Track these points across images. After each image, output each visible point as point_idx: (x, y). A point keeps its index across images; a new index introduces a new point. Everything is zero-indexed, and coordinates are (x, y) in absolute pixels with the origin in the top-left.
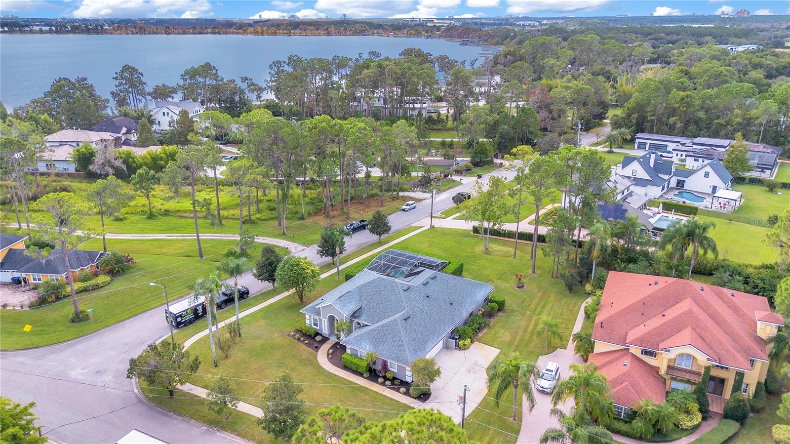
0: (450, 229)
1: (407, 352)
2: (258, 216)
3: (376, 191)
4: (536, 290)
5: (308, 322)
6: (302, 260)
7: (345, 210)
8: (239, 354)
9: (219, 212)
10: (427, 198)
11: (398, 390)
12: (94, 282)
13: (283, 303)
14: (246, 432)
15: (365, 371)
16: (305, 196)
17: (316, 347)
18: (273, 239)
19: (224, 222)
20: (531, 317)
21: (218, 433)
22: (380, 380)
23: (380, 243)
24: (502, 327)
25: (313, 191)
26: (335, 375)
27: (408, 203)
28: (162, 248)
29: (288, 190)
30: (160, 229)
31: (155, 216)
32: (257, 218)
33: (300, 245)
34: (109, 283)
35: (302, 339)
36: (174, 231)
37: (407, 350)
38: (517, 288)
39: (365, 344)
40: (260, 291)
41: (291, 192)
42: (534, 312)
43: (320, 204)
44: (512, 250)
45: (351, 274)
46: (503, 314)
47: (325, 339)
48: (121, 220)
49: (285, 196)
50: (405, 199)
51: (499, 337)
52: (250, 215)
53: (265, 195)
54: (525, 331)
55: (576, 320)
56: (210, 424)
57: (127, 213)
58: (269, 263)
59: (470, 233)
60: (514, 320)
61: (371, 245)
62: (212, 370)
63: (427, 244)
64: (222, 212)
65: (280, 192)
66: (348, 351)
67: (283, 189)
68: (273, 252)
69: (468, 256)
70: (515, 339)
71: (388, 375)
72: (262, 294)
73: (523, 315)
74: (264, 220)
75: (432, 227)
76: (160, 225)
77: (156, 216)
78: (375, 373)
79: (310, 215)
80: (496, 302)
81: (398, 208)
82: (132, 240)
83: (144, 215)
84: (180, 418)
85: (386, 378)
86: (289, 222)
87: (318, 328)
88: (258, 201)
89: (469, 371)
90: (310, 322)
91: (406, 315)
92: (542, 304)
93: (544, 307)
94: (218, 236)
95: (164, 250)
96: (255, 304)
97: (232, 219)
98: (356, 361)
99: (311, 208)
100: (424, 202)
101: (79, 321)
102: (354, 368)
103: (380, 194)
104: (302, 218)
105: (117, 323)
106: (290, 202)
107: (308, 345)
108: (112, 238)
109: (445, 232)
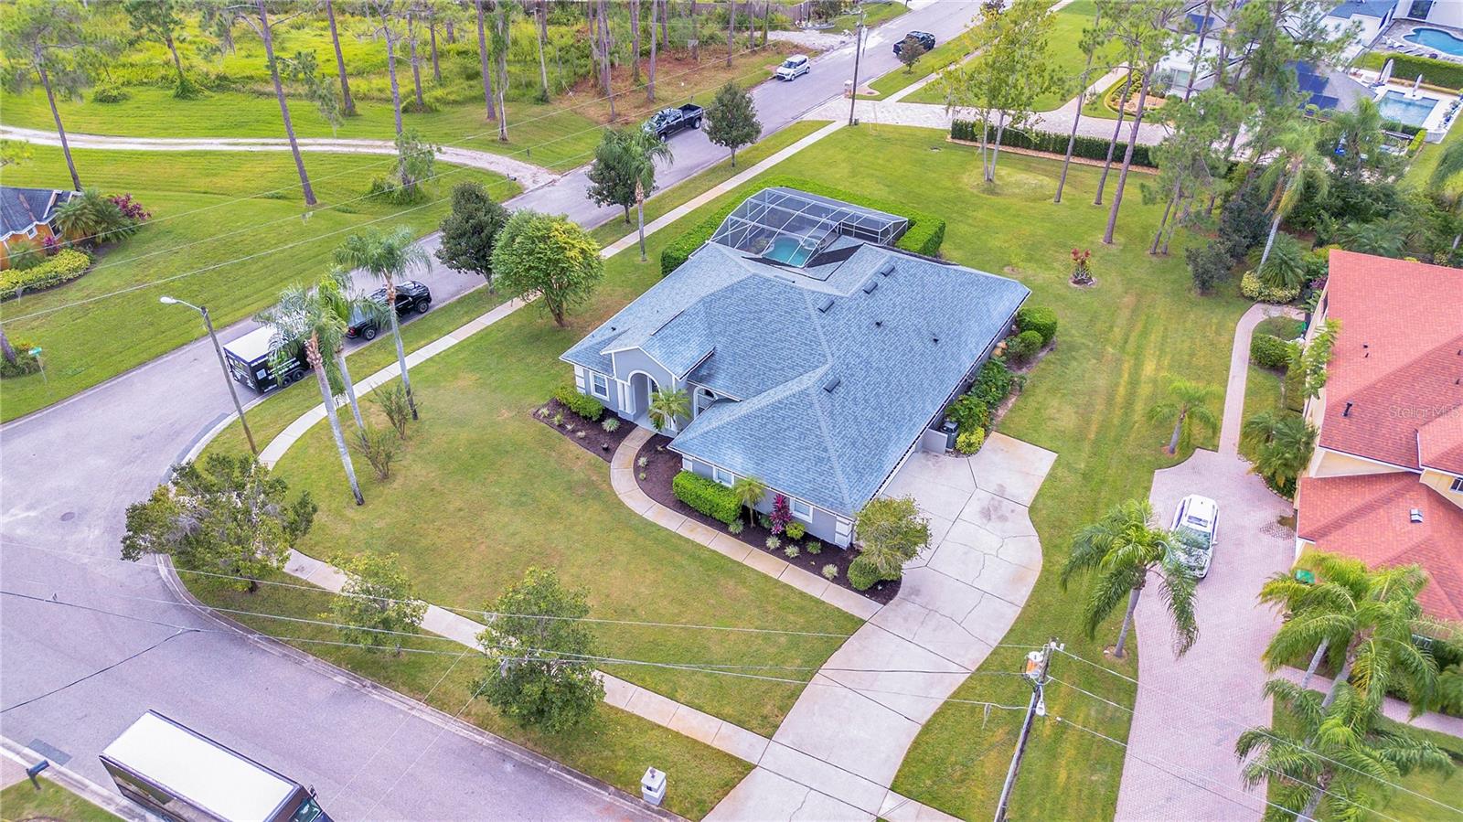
0: (896, 128)
1: (840, 477)
2: (439, 92)
3: (713, 28)
4: (1119, 289)
5: (580, 382)
6: (556, 225)
7: (644, 79)
8: (418, 469)
9: (345, 85)
10: (832, 47)
11: (818, 571)
12: (48, 269)
13: (515, 324)
14: (445, 693)
15: (732, 518)
16: (546, 41)
17: (606, 450)
18: (477, 154)
19: (360, 107)
20: (1119, 361)
21: (376, 695)
22: (772, 542)
23: (734, 167)
24: (1053, 391)
25: (563, 29)
26: (660, 528)
27: (790, 59)
28: (215, 175)
29: (505, 29)
30: (208, 124)
31: (197, 92)
32: (437, 100)
33: (543, 170)
34: (87, 271)
35: (569, 427)
36: (241, 131)
37: (839, 472)
38: (1075, 282)
39: (730, 452)
40: (458, 292)
41: (512, 31)
42: (1123, 349)
43: (582, 62)
44: (1051, 184)
45: (675, 254)
46: (1051, 357)
47: (626, 427)
48: (114, 100)
49: (500, 45)
50: (782, 49)
51: (1050, 419)
52: (419, 92)
53: (452, 39)
54: (1110, 400)
55: (1228, 369)
56: (354, 669)
57: (129, 83)
58: (474, 227)
59: (944, 138)
60: (1079, 371)
61: (713, 170)
62: (350, 513)
63: (844, 170)
64: (353, 83)
65: (487, 32)
66: (687, 466)
67: (493, 27)
68: (481, 199)
69: (946, 200)
70: (1088, 422)
71: (793, 532)
72: (460, 301)
73: (1099, 357)
74: (455, 102)
75: (854, 123)
76: (208, 113)
77: (201, 91)
78: (756, 521)
79: (560, 90)
80: (1038, 328)
81: (768, 73)
82: (143, 154)
83: (170, 88)
84: (277, 650)
85: (785, 539)
86: (513, 108)
87: (607, 398)
88: (437, 56)
89: (987, 514)
90: (587, 383)
91: (831, 377)
92: (1140, 326)
93: (1145, 333)
94: (349, 145)
95: (221, 182)
96: (447, 329)
97: (380, 100)
98: (709, 493)
99: (562, 72)
100: (827, 57)
101: (18, 375)
102: (706, 509)
103: (724, 35)
104: (543, 99)
105: (111, 378)
106: (511, 57)
107: (587, 443)
108: (94, 147)
109: (887, 138)
